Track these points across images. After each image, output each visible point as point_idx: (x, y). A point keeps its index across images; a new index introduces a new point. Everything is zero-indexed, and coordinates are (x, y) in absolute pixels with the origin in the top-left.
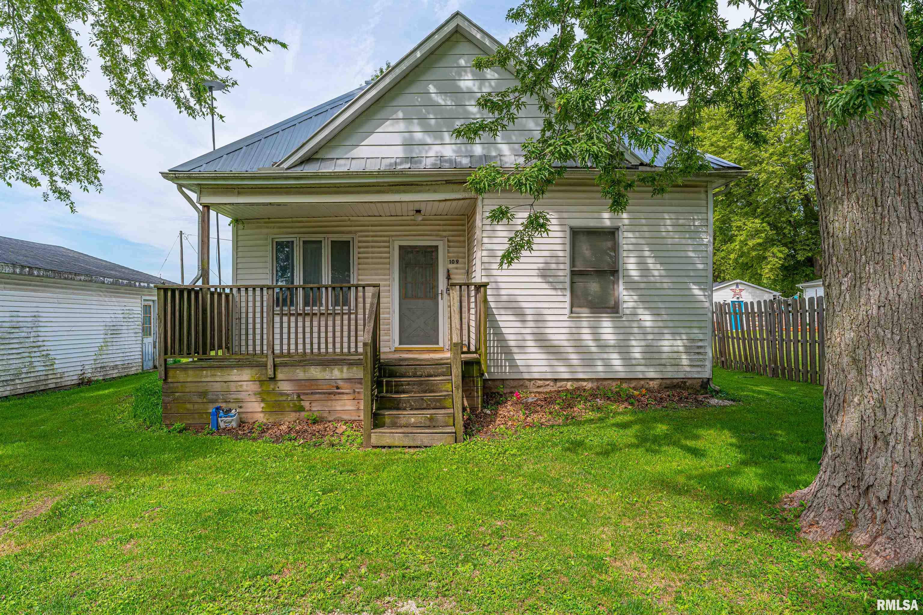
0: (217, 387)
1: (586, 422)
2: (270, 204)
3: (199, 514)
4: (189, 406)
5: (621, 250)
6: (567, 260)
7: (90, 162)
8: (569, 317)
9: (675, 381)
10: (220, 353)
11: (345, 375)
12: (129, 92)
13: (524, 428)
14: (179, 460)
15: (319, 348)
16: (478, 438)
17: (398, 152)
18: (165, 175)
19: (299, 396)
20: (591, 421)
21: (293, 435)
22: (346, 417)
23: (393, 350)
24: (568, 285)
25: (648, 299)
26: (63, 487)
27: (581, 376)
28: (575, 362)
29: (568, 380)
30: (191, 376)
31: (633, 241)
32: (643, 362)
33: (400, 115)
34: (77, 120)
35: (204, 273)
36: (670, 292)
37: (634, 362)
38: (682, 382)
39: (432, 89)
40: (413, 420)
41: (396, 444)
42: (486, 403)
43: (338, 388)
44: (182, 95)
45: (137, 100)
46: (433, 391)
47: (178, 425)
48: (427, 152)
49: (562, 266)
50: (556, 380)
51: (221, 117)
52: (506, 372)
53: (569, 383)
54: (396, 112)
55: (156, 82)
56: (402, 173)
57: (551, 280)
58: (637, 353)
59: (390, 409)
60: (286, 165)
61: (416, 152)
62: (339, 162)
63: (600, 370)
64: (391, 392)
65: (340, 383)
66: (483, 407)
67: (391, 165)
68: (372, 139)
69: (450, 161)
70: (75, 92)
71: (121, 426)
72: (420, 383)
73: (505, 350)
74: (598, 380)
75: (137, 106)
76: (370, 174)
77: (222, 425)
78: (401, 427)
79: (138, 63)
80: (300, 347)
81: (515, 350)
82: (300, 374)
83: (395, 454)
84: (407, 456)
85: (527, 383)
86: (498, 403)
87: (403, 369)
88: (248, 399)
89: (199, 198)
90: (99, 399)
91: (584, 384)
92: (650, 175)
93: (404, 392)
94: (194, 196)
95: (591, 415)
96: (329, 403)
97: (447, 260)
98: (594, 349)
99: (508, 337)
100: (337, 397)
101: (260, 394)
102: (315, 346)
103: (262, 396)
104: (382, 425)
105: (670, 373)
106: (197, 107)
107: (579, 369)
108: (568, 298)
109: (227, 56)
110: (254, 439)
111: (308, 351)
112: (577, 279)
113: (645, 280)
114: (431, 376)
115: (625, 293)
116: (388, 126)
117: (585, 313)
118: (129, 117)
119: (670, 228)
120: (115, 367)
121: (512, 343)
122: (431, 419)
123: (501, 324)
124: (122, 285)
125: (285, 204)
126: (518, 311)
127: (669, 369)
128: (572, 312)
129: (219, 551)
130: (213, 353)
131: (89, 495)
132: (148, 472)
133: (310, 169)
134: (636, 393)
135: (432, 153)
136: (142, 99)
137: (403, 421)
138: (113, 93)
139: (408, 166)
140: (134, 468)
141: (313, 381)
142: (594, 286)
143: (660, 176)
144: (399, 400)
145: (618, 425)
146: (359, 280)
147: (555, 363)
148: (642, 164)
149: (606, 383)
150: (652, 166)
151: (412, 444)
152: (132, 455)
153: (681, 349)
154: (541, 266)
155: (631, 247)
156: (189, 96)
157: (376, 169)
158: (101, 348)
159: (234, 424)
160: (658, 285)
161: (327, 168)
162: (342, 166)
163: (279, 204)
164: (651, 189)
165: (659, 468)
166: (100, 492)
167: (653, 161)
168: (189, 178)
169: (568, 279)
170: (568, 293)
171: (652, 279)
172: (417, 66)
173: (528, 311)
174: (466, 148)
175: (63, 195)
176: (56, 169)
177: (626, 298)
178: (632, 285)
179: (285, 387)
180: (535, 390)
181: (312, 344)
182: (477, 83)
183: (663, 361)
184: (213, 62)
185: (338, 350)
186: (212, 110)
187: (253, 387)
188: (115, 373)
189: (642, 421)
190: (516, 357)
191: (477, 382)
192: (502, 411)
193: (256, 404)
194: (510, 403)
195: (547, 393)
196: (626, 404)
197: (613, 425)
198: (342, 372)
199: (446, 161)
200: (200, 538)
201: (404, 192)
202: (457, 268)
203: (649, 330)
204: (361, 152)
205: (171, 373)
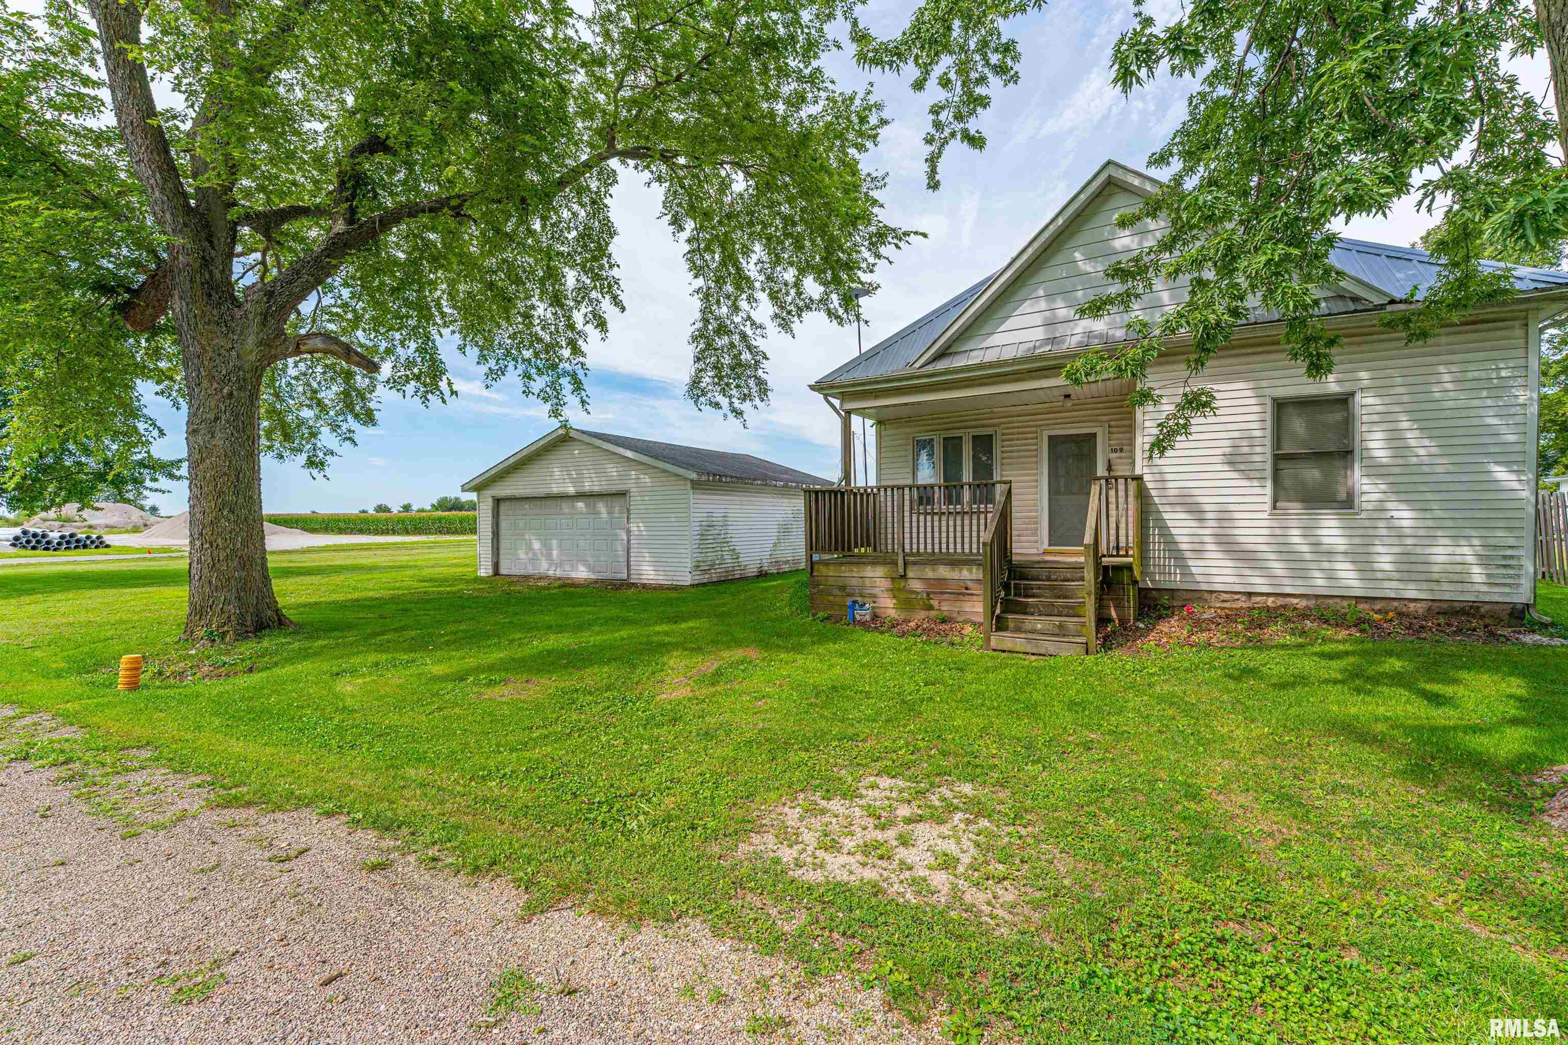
0: (854, 582)
1: (1276, 647)
2: (906, 404)
3: (815, 687)
4: (831, 598)
5: (1358, 424)
6: (1268, 442)
7: (760, 382)
8: (1270, 514)
9: (1456, 604)
10: (863, 550)
11: (974, 577)
12: (789, 313)
13: (1182, 647)
14: (813, 643)
15: (948, 548)
16: (1117, 653)
17: (1039, 334)
18: (812, 387)
19: (928, 595)
20: (1284, 647)
21: (919, 631)
22: (975, 619)
23: (1041, 551)
24: (1269, 473)
25: (1403, 488)
26: (726, 654)
27: (1288, 590)
28: (1280, 573)
29: (1268, 595)
30: (831, 571)
31: (1380, 409)
32: (1396, 576)
33: (1041, 292)
34: (749, 348)
35: (847, 475)
36: (1449, 478)
37: (1379, 575)
38: (1471, 607)
39: (1078, 256)
40: (1039, 626)
41: (1018, 649)
42: (1140, 616)
43: (967, 589)
44: (832, 306)
45: (796, 318)
46: (1066, 597)
47: (821, 614)
48: (1072, 329)
49: (1258, 449)
50: (1250, 594)
51: (866, 322)
52: (1176, 580)
53: (1271, 600)
54: (1036, 290)
55: (810, 299)
56: (1041, 358)
57: (1242, 467)
58: (1385, 561)
59: (1015, 613)
60: (917, 365)
61: (1060, 331)
62: (972, 354)
63: (1319, 583)
64: (1020, 595)
65: (970, 584)
66: (1137, 620)
67: (1028, 350)
68: (1009, 324)
69: (1100, 336)
70: (748, 323)
71: (778, 612)
72: (1052, 588)
73: (1174, 554)
74: (1317, 597)
75: (796, 326)
76: (1005, 363)
77: (858, 618)
78: (1025, 632)
79: (797, 284)
80: (929, 547)
81: (1188, 555)
82: (929, 573)
83: (1013, 659)
84: (1026, 663)
85: (1206, 596)
86: (1160, 617)
87: (1034, 572)
88: (880, 594)
89: (841, 405)
90: (766, 590)
91: (1295, 601)
92: (1400, 315)
93: (1033, 596)
94: (836, 402)
95: (1289, 639)
96: (958, 604)
97: (1108, 449)
98: (1308, 557)
99: (1178, 539)
100: (967, 598)
101: (891, 590)
102: (944, 546)
103: (894, 592)
104: (1006, 629)
105: (1448, 592)
106: (845, 316)
107: (1286, 581)
108: (1269, 490)
109: (871, 260)
110: (882, 633)
111: (937, 551)
112: (1282, 465)
113: (1400, 461)
114: (1068, 580)
115: (1365, 480)
116: (1026, 307)
117: (1295, 508)
118: (789, 336)
119: (1449, 386)
120: (787, 562)
121: (1183, 547)
122: (1061, 626)
123: (1169, 524)
124: (791, 487)
125: (919, 403)
126: (1194, 508)
127: (1446, 586)
128: (1275, 508)
129: (822, 716)
130: (856, 550)
131: (742, 662)
132: (788, 650)
133: (941, 365)
134: (1377, 617)
135: (1079, 330)
136: (799, 316)
137: (1028, 626)
138: (776, 316)
139: (1048, 348)
140: (778, 646)
141: (941, 581)
142: (1312, 474)
143: (1419, 315)
144: (1026, 605)
145: (1322, 655)
146: (1002, 476)
147: (1247, 572)
148: (1393, 302)
149: (1331, 601)
150: (1411, 303)
151: (1035, 651)
152: (779, 636)
153: (1470, 559)
154: (1227, 451)
155: (1375, 418)
156: (837, 306)
157: (1012, 356)
158: (775, 545)
159: (868, 618)
160: (1426, 469)
161: (959, 362)
162: (974, 359)
163: (913, 404)
164: (1404, 334)
165: (1353, 711)
166: (751, 662)
167: (1412, 295)
168: (832, 387)
169: (1269, 467)
170: (1269, 484)
171: (1414, 460)
172: (1060, 235)
173: (1207, 508)
174: (1122, 318)
175: (738, 413)
176: (734, 392)
177: (1365, 488)
178: (1375, 470)
179: (916, 585)
180: (1218, 605)
181: (940, 543)
182: (1136, 239)
183: (1435, 576)
184: (859, 269)
185: (967, 551)
186: (858, 317)
187: (884, 584)
188: (786, 568)
189: (1363, 653)
190: (1190, 563)
191: (1129, 590)
192: (1163, 627)
193: (889, 601)
194: (1176, 618)
195: (1231, 609)
196: (1353, 630)
197: (1316, 654)
198: (971, 572)
199: (1096, 337)
200: (811, 704)
201: (1046, 377)
202: (1120, 458)
203: (1408, 532)
204: (997, 339)
205: (816, 567)
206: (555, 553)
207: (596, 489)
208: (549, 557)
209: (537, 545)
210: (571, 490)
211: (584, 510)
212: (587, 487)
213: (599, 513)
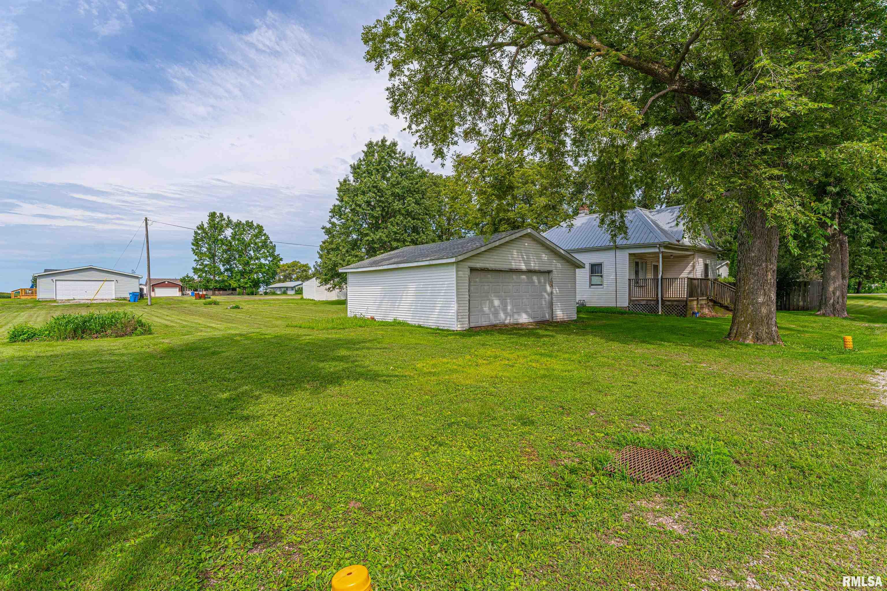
206: (509, 308)
207: (537, 268)
208: (505, 310)
209: (496, 303)
210: (523, 267)
211: (526, 280)
212: (533, 266)
213: (534, 282)
